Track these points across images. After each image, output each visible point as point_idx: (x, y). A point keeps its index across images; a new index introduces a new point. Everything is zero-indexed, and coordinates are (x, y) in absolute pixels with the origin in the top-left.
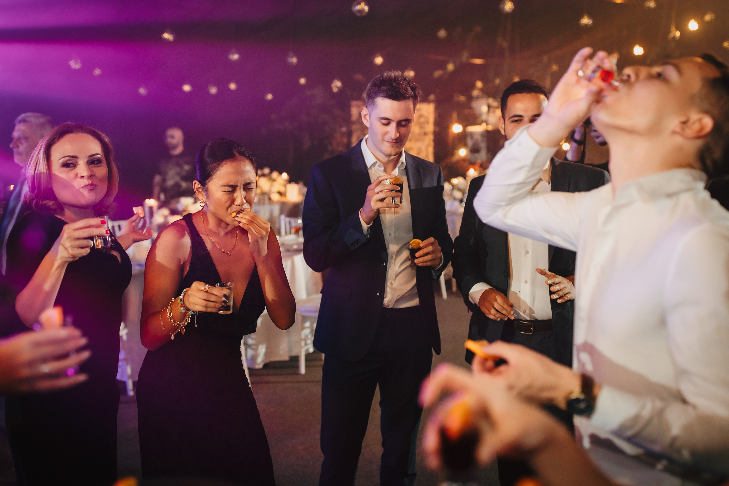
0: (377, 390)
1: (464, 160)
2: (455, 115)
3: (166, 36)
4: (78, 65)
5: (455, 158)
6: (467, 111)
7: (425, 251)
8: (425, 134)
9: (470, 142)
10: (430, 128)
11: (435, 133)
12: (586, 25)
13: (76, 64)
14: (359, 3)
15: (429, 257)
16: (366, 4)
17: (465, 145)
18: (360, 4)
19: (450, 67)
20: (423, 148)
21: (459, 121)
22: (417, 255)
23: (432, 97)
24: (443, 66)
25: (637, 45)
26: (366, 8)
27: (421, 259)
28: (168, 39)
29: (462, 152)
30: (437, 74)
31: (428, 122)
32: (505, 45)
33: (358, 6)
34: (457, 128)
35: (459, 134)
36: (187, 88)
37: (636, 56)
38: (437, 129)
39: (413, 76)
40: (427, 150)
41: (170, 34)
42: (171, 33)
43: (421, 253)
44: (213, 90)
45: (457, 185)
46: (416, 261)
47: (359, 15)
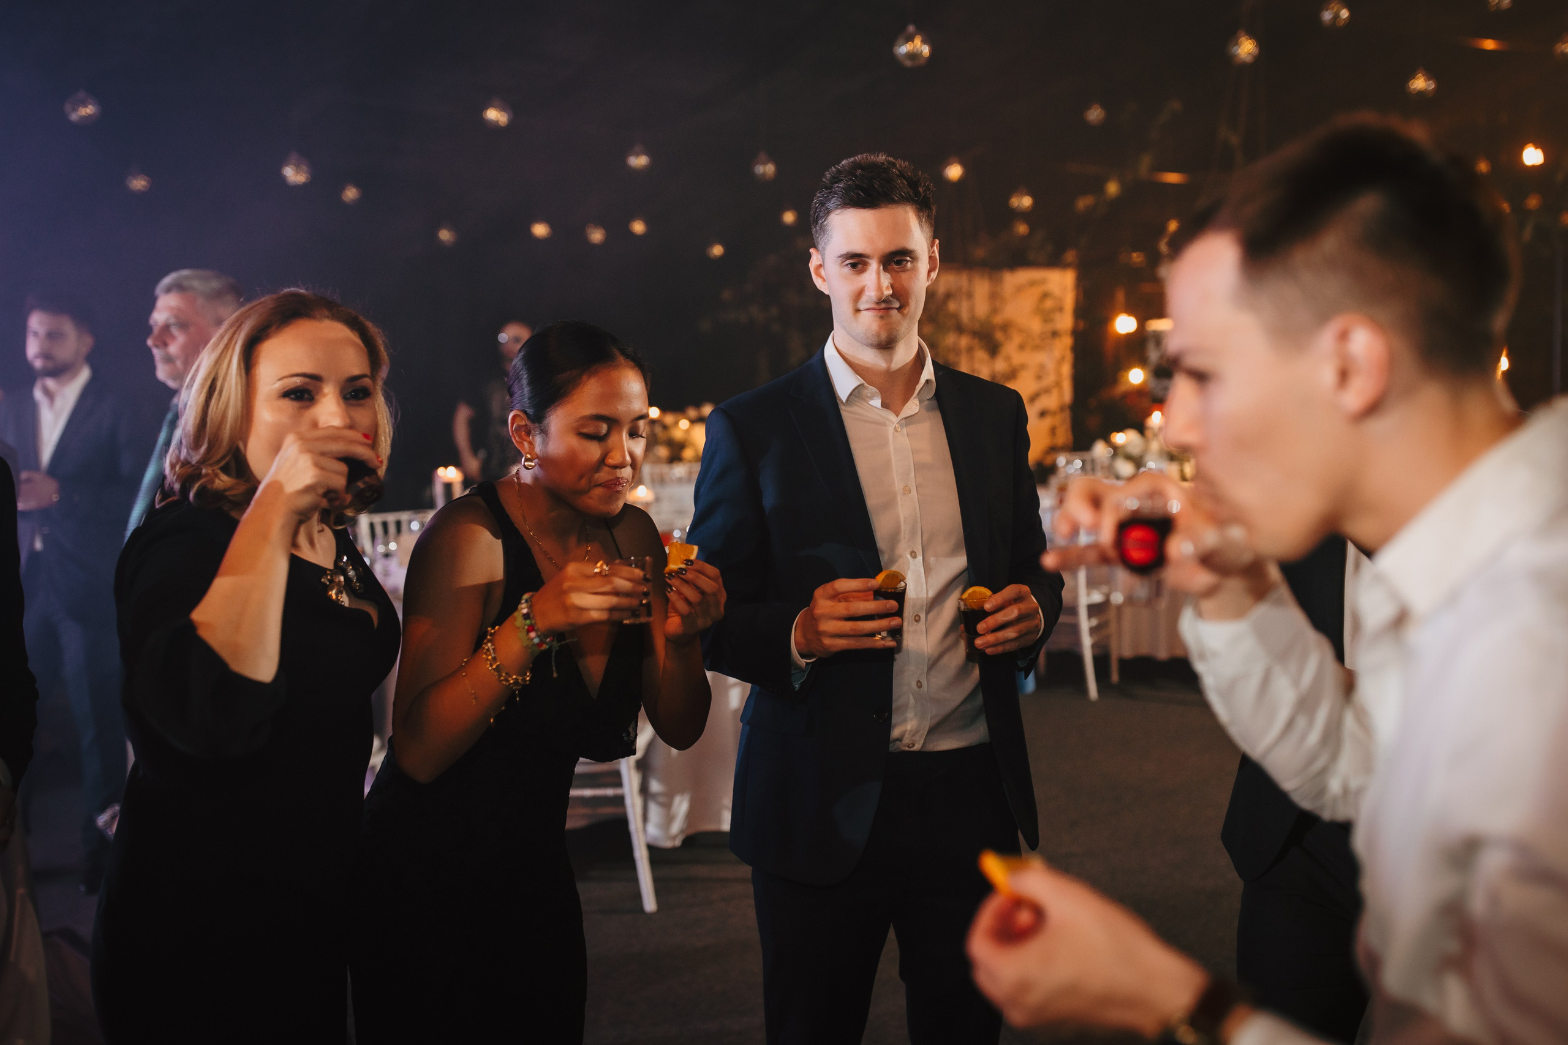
0: (892, 935)
1: (1140, 392)
2: (1120, 296)
3: (493, 114)
4: (301, 175)
5: (1121, 389)
6: (1147, 288)
7: (1001, 617)
8: (1055, 334)
9: (1153, 355)
10: (1066, 321)
11: (1076, 333)
12: (1421, 93)
13: (297, 172)
14: (910, 39)
15: (1010, 633)
16: (924, 42)
17: (1142, 362)
18: (913, 42)
19: (1113, 188)
20: (1050, 365)
21: (1130, 311)
22: (981, 627)
23: (1070, 256)
24: (1097, 187)
25: (1531, 144)
26: (926, 50)
27: (990, 638)
28: (498, 121)
29: (1136, 376)
30: (1083, 203)
31: (1061, 309)
32: (1235, 140)
33: (908, 45)
34: (1125, 324)
35: (1128, 336)
36: (540, 230)
37: (1527, 166)
38: (1081, 325)
39: (1029, 207)
40: (1059, 374)
41: (501, 111)
42: (502, 109)
43: (991, 621)
44: (597, 236)
45: (1123, 447)
46: (978, 642)
47: (908, 63)
